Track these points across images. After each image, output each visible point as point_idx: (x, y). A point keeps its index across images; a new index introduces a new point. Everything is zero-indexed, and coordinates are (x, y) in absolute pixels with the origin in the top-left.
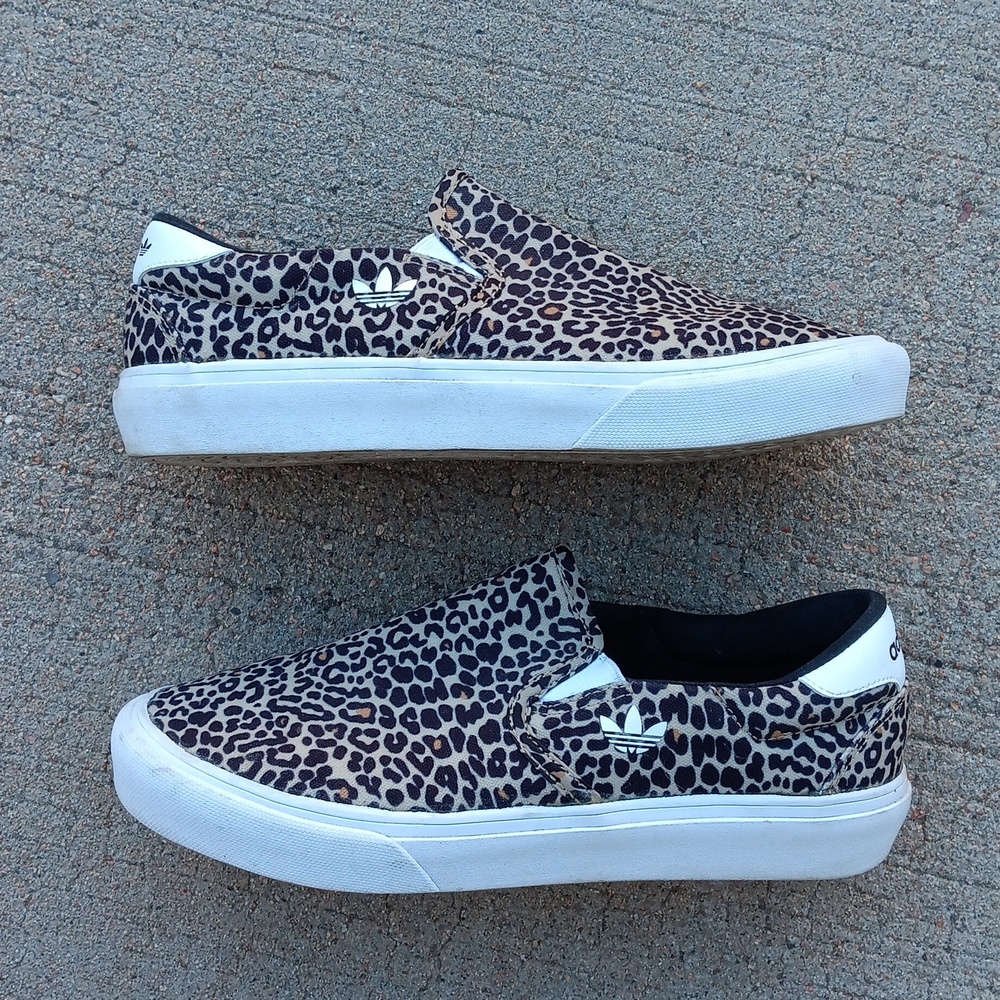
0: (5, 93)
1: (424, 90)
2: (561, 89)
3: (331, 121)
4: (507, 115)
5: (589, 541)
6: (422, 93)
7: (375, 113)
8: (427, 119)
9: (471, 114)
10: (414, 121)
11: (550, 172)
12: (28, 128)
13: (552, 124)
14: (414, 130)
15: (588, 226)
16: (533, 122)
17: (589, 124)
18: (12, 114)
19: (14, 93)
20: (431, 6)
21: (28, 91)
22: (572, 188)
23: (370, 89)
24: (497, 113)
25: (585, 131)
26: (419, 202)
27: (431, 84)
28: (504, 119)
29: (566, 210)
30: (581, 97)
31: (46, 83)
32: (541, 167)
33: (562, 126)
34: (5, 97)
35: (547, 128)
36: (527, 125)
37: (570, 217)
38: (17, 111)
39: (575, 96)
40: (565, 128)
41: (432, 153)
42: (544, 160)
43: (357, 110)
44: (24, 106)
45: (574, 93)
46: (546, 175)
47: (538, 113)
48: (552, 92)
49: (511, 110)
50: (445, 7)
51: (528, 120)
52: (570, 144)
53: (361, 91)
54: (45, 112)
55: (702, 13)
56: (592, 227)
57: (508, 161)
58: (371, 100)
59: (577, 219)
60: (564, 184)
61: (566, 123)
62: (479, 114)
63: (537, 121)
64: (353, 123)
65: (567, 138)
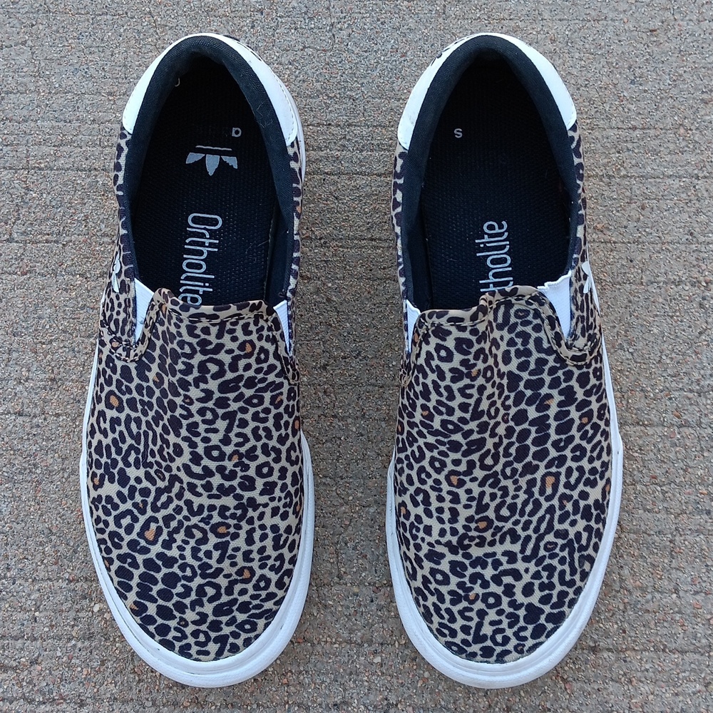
0: (44, 344)
1: (380, 274)
3: (311, 314)
6: (379, 276)
7: (344, 300)
8: (387, 297)
10: (377, 300)
12: (68, 368)
14: (378, 307)
18: (52, 359)
19: (51, 342)
20: (372, 207)
21: (62, 338)
23: (337, 281)
26: (394, 363)
27: (384, 268)
31: (75, 329)
34: (44, 346)
38: (56, 356)
41: (396, 322)
43: (329, 300)
44: (60, 351)
50: (383, 206)
53: (330, 285)
54: (79, 352)
55: (590, 170)
58: (338, 290)
64: (328, 311)
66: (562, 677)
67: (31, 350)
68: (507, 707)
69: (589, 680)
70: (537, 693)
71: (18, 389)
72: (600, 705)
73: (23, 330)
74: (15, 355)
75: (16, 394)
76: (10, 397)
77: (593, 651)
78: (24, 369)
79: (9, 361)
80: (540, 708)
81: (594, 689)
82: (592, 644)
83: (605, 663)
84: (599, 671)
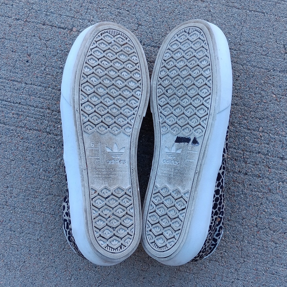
0: (100, 8)
1: (231, 4)
2: (274, 3)
3: (202, 15)
4: (257, 12)
5: (284, 145)
6: (230, 5)
7: (216, 12)
8: (232, 14)
9: (246, 12)
10: (228, 14)
11: (271, 30)
12: (108, 19)
13: (272, 14)
14: (228, 17)
15: (283, 46)
16: (265, 14)
17: (283, 14)
18: (102, 15)
19: (103, 8)
21: (107, 7)
22: (278, 34)
23: (214, 4)
24: (254, 11)
25: (282, 16)
26: (229, 40)
27: (233, 3)
28: (256, 13)
29: (276, 41)
30: (281, 6)
31: (113, 5)
32: (268, 28)
33: (275, 15)
34: (100, 9)
35: (270, 15)
36: (264, 15)
37: (278, 43)
38: (104, 14)
39: (279, 5)
40: (276, 15)
41: (234, 24)
42: (269, 25)
43: (210, 11)
44: (106, 12)
45: (279, 4)
46: (270, 30)
47: (267, 11)
48: (272, 4)
49: (258, 10)
51: (264, 13)
52: (277, 20)
53: (211, 5)
54: (113, 14)
56: (284, 47)
57: (258, 26)
58: (214, 8)
59: (279, 44)
60: (275, 33)
61: (276, 14)
62: (248, 12)
63: (267, 14)
64: (209, 15)
65: (276, 19)
66: (268, 166)
67: (95, 10)
68: (245, 173)
69: (278, 169)
70: (258, 170)
71: (88, 24)
72: (280, 179)
73: (94, 2)
74: (89, 11)
75: (87, 25)
76: (85, 26)
77: (282, 159)
78: (91, 17)
79: (87, 13)
80: (258, 176)
81: (279, 172)
82: (282, 156)
83: (285, 164)
84: (282, 167)
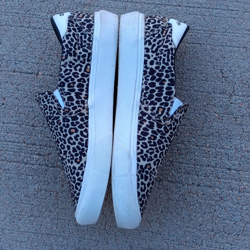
2: (209, 35)
4: (195, 43)
5: (229, 157)
9: (185, 44)
11: (208, 58)
13: (207, 45)
15: (220, 71)
16: (202, 45)
17: (218, 43)
20: (171, 17)
22: (215, 61)
24: (192, 43)
25: (217, 45)
28: (194, 45)
29: (214, 68)
30: (215, 36)
32: (206, 56)
33: (210, 45)
35: (206, 46)
36: (200, 46)
37: (215, 69)
39: (213, 36)
40: (211, 45)
42: (206, 54)
45: (213, 35)
46: (207, 59)
47: (203, 42)
48: (207, 36)
49: (196, 42)
50: (175, 16)
51: (201, 44)
52: (213, 49)
55: (246, 9)
56: (221, 71)
57: (196, 56)
59: (217, 70)
60: (212, 61)
61: (211, 44)
62: (187, 44)
63: (203, 44)
65: (212, 48)
66: (217, 177)
67: (56, 55)
68: (198, 184)
69: (227, 179)
70: (209, 181)
71: (51, 68)
72: (230, 187)
73: (54, 49)
74: (51, 56)
75: (50, 69)
76: (49, 70)
77: (229, 170)
78: (54, 61)
79: (49, 58)
80: (209, 186)
81: (228, 182)
82: (229, 167)
83: (232, 174)
84: (230, 176)
